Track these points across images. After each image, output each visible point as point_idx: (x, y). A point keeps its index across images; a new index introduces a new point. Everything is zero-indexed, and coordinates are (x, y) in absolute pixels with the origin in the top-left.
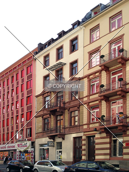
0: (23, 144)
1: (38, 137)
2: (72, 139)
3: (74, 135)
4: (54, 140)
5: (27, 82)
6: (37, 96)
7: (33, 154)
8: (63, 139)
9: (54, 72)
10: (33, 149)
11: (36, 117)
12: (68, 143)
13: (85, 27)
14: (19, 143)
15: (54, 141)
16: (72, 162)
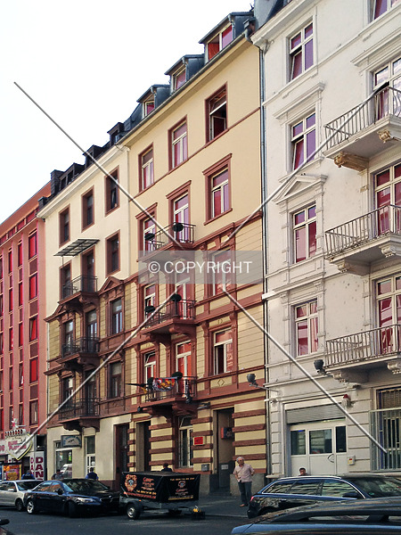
0: (19, 441)
1: (51, 424)
2: (112, 429)
3: (116, 421)
4: (80, 430)
5: (30, 278)
6: (49, 320)
7: (42, 464)
8: (97, 429)
9: (79, 258)
10: (41, 454)
11: (49, 373)
12: (105, 439)
13: (130, 147)
14: (11, 440)
15: (81, 435)
16: (113, 481)
